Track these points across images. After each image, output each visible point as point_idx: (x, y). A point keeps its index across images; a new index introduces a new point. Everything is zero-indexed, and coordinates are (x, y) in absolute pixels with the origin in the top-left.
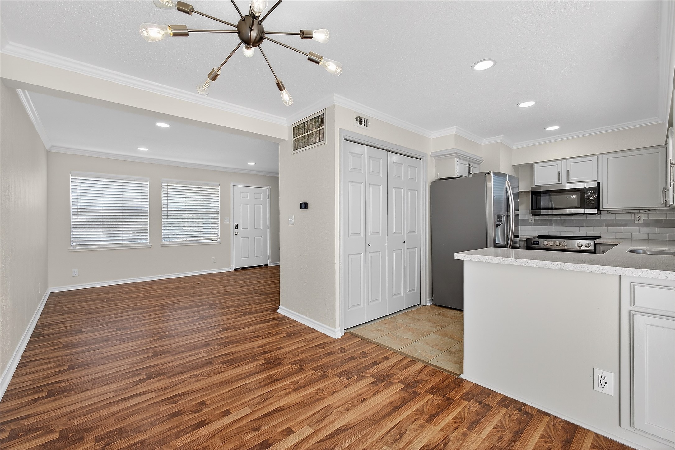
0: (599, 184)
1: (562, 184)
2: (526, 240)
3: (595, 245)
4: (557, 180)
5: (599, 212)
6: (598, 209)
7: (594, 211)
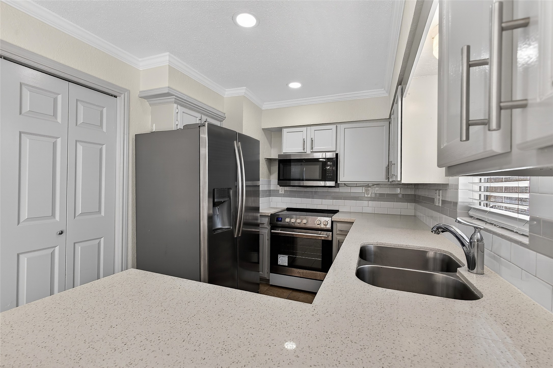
0: (337, 155)
1: (307, 153)
2: (270, 216)
3: (332, 222)
4: (302, 149)
5: (337, 185)
6: (336, 182)
7: (332, 183)
